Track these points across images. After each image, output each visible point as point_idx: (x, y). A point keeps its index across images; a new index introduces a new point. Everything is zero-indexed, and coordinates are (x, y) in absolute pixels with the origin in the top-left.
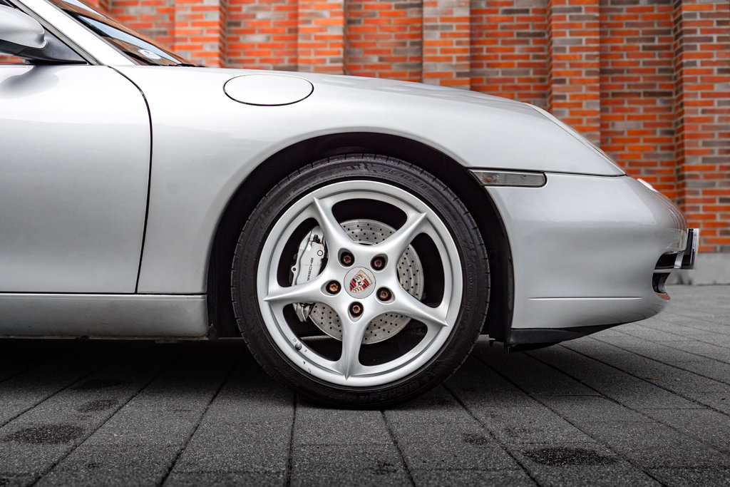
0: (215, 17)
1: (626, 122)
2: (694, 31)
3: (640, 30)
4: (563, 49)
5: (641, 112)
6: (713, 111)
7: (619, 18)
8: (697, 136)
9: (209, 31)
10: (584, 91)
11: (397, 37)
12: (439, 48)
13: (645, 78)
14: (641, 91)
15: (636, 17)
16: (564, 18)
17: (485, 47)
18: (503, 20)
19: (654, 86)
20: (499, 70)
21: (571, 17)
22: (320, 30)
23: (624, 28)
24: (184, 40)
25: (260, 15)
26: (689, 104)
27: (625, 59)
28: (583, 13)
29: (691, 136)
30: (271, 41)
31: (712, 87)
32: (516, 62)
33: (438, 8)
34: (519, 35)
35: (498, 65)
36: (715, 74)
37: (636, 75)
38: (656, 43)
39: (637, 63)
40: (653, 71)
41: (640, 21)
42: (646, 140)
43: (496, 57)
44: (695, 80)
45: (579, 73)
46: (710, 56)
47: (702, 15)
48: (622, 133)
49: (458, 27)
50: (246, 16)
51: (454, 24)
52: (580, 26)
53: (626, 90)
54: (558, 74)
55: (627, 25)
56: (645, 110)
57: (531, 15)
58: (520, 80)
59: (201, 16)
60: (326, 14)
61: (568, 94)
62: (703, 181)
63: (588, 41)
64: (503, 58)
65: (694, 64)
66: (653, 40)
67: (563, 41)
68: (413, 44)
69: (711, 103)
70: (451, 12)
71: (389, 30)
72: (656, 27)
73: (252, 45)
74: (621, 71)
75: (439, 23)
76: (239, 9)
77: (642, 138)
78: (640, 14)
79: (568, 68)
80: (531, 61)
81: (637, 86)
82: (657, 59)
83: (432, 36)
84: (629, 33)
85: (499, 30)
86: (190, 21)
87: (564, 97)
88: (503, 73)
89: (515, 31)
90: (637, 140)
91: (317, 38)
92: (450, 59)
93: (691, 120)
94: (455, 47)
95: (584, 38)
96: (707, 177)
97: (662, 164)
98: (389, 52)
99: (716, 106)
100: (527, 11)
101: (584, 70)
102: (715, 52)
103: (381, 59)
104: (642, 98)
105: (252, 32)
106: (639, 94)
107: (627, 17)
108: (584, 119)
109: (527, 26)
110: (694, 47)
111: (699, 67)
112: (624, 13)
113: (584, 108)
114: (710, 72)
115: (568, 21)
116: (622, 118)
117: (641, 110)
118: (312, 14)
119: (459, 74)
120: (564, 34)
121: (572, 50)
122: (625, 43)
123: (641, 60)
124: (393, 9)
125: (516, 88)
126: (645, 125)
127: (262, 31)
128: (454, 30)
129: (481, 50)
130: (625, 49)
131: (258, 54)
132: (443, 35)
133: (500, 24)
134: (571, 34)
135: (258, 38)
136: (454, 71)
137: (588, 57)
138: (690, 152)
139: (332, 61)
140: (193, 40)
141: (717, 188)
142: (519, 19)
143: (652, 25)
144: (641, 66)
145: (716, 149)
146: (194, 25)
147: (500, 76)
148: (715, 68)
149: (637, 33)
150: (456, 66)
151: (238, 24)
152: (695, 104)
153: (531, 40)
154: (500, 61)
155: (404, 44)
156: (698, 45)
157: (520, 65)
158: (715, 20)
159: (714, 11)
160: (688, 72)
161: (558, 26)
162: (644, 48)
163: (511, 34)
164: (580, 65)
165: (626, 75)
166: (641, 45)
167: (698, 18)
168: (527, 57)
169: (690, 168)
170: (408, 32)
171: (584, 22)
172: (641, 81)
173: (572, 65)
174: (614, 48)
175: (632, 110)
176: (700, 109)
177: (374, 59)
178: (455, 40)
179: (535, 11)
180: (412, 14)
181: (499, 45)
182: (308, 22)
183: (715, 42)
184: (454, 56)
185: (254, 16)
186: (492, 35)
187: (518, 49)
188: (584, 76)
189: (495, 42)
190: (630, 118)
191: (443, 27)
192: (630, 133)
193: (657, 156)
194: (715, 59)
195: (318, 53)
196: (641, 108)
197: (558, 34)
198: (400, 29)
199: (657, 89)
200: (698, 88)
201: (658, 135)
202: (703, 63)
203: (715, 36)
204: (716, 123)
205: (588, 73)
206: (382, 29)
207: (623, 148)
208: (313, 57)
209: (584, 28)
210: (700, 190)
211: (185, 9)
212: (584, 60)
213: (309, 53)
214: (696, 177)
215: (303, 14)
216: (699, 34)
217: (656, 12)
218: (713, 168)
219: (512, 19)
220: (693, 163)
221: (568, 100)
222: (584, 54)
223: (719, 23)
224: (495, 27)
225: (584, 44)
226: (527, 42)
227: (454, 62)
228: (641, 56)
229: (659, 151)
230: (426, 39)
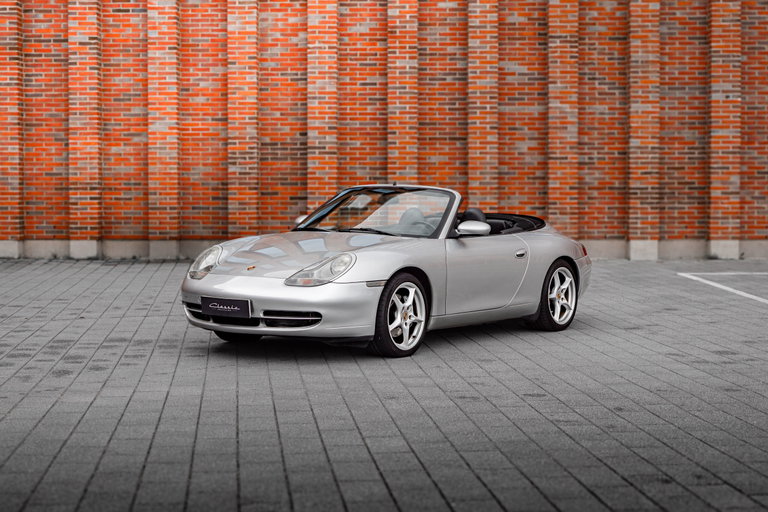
0: (174, 89)
1: (437, 156)
2: (475, 103)
3: (447, 97)
4: (395, 113)
5: (447, 151)
6: (486, 153)
7: (434, 89)
8: (477, 168)
9: (170, 99)
10: (407, 140)
11: (292, 100)
12: (317, 111)
13: (450, 129)
14: (447, 137)
15: (445, 89)
16: (395, 93)
17: (348, 107)
18: (360, 90)
19: (455, 134)
20: (358, 122)
21: (400, 93)
22: (242, 98)
23: (437, 96)
24: (154, 104)
25: (202, 84)
26: (471, 148)
27: (437, 116)
28: (407, 90)
29: (473, 168)
30: (210, 102)
31: (485, 138)
32: (368, 117)
33: (317, 85)
34: (370, 99)
35: (357, 119)
36: (488, 130)
37: (444, 126)
38: (457, 106)
39: (445, 119)
40: (455, 124)
41: (447, 91)
42: (450, 169)
43: (355, 114)
44: (475, 133)
45: (405, 128)
46: (485, 118)
47: (481, 93)
48: (435, 163)
49: (329, 98)
50: (193, 85)
51: (327, 96)
52: (405, 98)
53: (438, 136)
54: (391, 128)
55: (440, 94)
56: (450, 149)
57: (378, 86)
58: (371, 129)
59: (164, 89)
60: (246, 88)
61: (397, 141)
62: (478, 196)
63: (410, 108)
64: (360, 114)
65: (475, 123)
66: (455, 104)
67: (395, 107)
68: (302, 104)
69: (485, 148)
70: (324, 88)
71: (286, 95)
72: (457, 96)
73: (197, 104)
74: (435, 124)
75: (317, 95)
76: (188, 80)
77: (447, 166)
78: (447, 87)
79: (398, 125)
80: (378, 116)
81: (445, 134)
82: (457, 116)
83: (313, 104)
84: (440, 99)
85: (357, 96)
86: (158, 91)
87: (395, 143)
88: (361, 124)
89: (368, 97)
90: (444, 168)
91: (240, 103)
92: (324, 118)
93: (473, 158)
94: (327, 110)
95: (408, 106)
96: (482, 194)
97: (460, 183)
98: (287, 109)
99: (488, 150)
100: (375, 84)
101: (407, 126)
102: (488, 116)
103: (282, 114)
104: (448, 141)
105: (197, 95)
106: (445, 139)
107: (438, 89)
108: (408, 157)
109: (375, 94)
110: (475, 113)
111: (478, 125)
112: (437, 86)
113: (408, 150)
114: (485, 128)
115: (398, 95)
116: (435, 154)
117: (447, 149)
118: (236, 88)
119: (330, 128)
120: (395, 103)
121: (400, 113)
122: (437, 106)
123: (448, 117)
124: (289, 82)
125: (368, 134)
126: (450, 159)
127: (204, 95)
128: (327, 100)
129: (346, 109)
130: (437, 109)
131: (202, 110)
132: (320, 103)
133: (358, 93)
134: (400, 103)
135: (201, 100)
136: (327, 126)
137: (410, 118)
138: (472, 179)
139: (250, 119)
140: (160, 104)
141: (488, 200)
142: (370, 89)
143: (454, 94)
144: (447, 121)
145: (488, 176)
146: (160, 94)
147: (358, 126)
148: (488, 126)
149: (445, 99)
150: (328, 123)
151: (188, 90)
152: (476, 148)
153: (378, 102)
154: (358, 116)
155: (296, 104)
156: (478, 111)
157: (371, 119)
158: (488, 96)
159: (488, 90)
160: (472, 128)
161: (391, 98)
162: (450, 109)
163: (365, 99)
164: (405, 123)
165: (437, 126)
166: (447, 107)
167: (478, 94)
168: (375, 114)
169: (472, 188)
170: (299, 97)
171: (408, 96)
172: (447, 131)
173: (400, 123)
174: (430, 109)
175: (441, 149)
176: (478, 151)
177: (278, 114)
178: (327, 106)
179: (380, 84)
180: (300, 85)
181: (358, 106)
182: (234, 93)
183: (488, 110)
184: (327, 116)
185: (198, 85)
186: (354, 99)
187: (369, 109)
188: (408, 130)
189: (355, 104)
190: (440, 154)
191: (320, 98)
192: (440, 163)
193: (457, 178)
194: (488, 120)
195: (240, 113)
196: (447, 147)
197: (392, 103)
198: (294, 94)
199: (457, 136)
200: (478, 138)
201: (457, 165)
202: (481, 123)
203: (488, 106)
204: (488, 160)
205: (410, 128)
206: (282, 94)
207: (435, 173)
208: (237, 116)
209: (408, 100)
210: (478, 202)
211: (155, 84)
212: (408, 120)
213: (234, 113)
214: (475, 194)
215: (231, 88)
216: (478, 105)
217: (457, 86)
218: (485, 189)
219: (365, 89)
220: (474, 185)
221: (398, 145)
222: (408, 116)
223: (491, 98)
224: (355, 94)
225: (408, 110)
226: (375, 104)
227: (327, 120)
228: (447, 114)
229: (458, 175)
230: (309, 105)
